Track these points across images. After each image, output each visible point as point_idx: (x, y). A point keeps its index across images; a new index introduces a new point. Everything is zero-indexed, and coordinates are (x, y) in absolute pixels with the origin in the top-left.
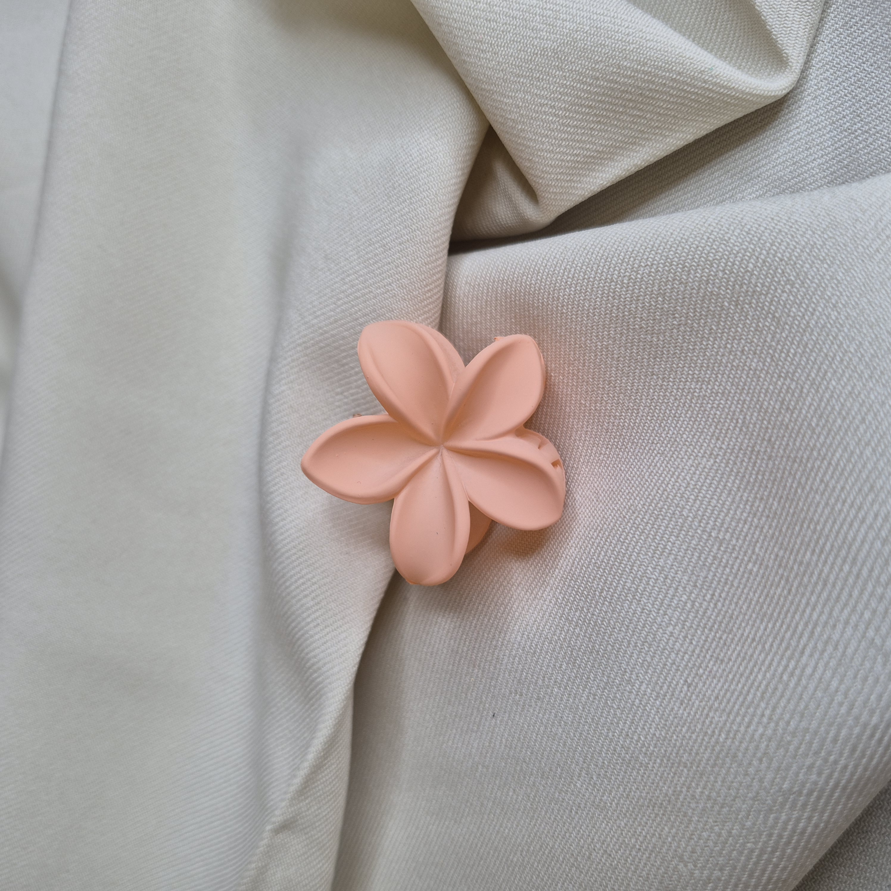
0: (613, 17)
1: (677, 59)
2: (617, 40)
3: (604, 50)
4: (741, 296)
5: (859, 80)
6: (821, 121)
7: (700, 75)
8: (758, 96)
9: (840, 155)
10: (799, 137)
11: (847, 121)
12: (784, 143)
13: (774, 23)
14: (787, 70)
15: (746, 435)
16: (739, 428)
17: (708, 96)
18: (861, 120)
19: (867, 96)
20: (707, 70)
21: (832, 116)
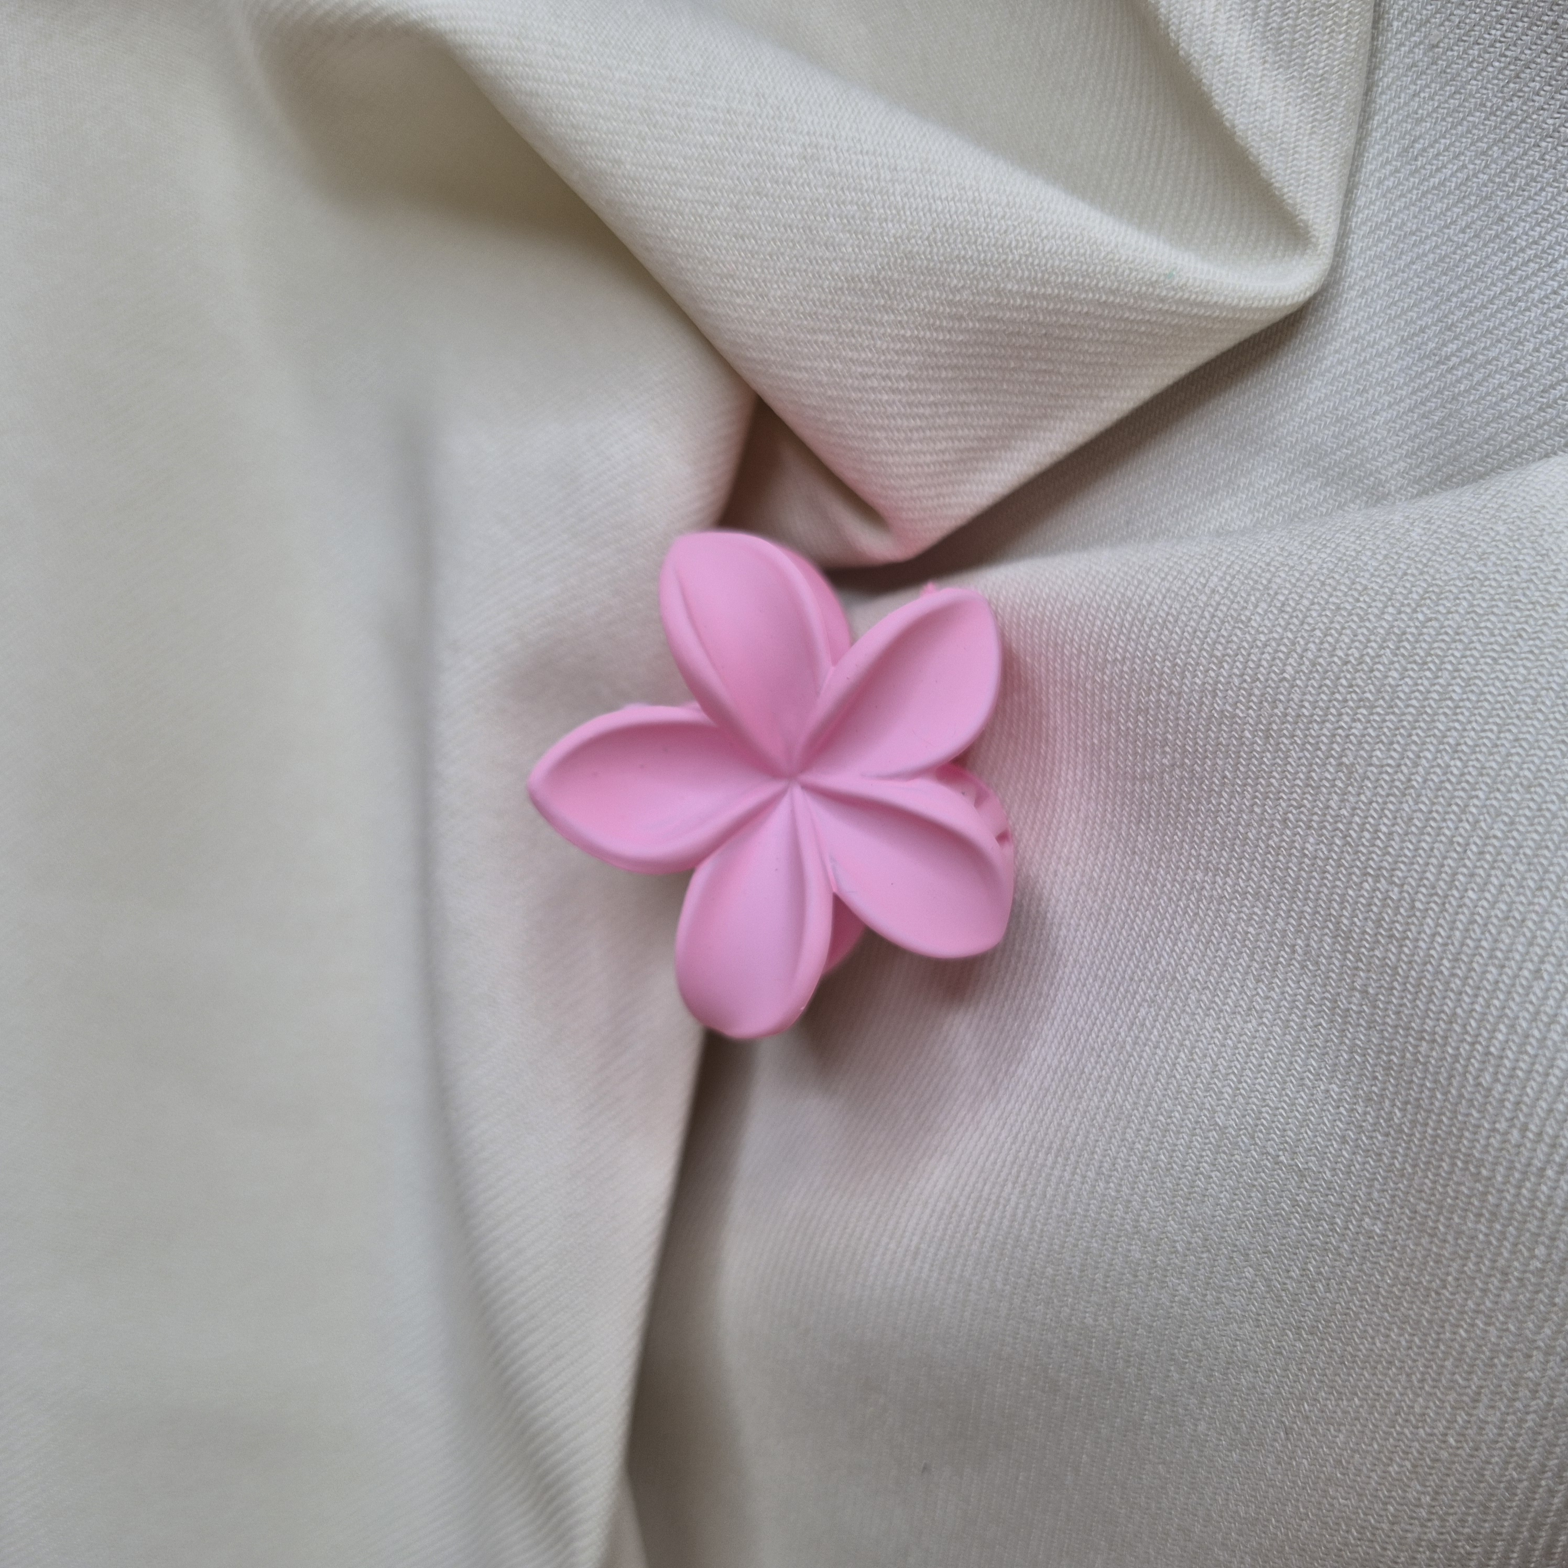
1: (1103, 266)
4: (1274, 722)
5: (1442, 260)
6: (1381, 339)
7: (1151, 290)
8: (1262, 310)
9: (1423, 403)
10: (1341, 369)
11: (1429, 339)
12: (1316, 381)
13: (1274, 167)
14: (1308, 251)
15: (1315, 976)
16: (1299, 962)
17: (1169, 324)
18: (1456, 338)
19: (1461, 291)
20: (1162, 278)
21: (1399, 329)
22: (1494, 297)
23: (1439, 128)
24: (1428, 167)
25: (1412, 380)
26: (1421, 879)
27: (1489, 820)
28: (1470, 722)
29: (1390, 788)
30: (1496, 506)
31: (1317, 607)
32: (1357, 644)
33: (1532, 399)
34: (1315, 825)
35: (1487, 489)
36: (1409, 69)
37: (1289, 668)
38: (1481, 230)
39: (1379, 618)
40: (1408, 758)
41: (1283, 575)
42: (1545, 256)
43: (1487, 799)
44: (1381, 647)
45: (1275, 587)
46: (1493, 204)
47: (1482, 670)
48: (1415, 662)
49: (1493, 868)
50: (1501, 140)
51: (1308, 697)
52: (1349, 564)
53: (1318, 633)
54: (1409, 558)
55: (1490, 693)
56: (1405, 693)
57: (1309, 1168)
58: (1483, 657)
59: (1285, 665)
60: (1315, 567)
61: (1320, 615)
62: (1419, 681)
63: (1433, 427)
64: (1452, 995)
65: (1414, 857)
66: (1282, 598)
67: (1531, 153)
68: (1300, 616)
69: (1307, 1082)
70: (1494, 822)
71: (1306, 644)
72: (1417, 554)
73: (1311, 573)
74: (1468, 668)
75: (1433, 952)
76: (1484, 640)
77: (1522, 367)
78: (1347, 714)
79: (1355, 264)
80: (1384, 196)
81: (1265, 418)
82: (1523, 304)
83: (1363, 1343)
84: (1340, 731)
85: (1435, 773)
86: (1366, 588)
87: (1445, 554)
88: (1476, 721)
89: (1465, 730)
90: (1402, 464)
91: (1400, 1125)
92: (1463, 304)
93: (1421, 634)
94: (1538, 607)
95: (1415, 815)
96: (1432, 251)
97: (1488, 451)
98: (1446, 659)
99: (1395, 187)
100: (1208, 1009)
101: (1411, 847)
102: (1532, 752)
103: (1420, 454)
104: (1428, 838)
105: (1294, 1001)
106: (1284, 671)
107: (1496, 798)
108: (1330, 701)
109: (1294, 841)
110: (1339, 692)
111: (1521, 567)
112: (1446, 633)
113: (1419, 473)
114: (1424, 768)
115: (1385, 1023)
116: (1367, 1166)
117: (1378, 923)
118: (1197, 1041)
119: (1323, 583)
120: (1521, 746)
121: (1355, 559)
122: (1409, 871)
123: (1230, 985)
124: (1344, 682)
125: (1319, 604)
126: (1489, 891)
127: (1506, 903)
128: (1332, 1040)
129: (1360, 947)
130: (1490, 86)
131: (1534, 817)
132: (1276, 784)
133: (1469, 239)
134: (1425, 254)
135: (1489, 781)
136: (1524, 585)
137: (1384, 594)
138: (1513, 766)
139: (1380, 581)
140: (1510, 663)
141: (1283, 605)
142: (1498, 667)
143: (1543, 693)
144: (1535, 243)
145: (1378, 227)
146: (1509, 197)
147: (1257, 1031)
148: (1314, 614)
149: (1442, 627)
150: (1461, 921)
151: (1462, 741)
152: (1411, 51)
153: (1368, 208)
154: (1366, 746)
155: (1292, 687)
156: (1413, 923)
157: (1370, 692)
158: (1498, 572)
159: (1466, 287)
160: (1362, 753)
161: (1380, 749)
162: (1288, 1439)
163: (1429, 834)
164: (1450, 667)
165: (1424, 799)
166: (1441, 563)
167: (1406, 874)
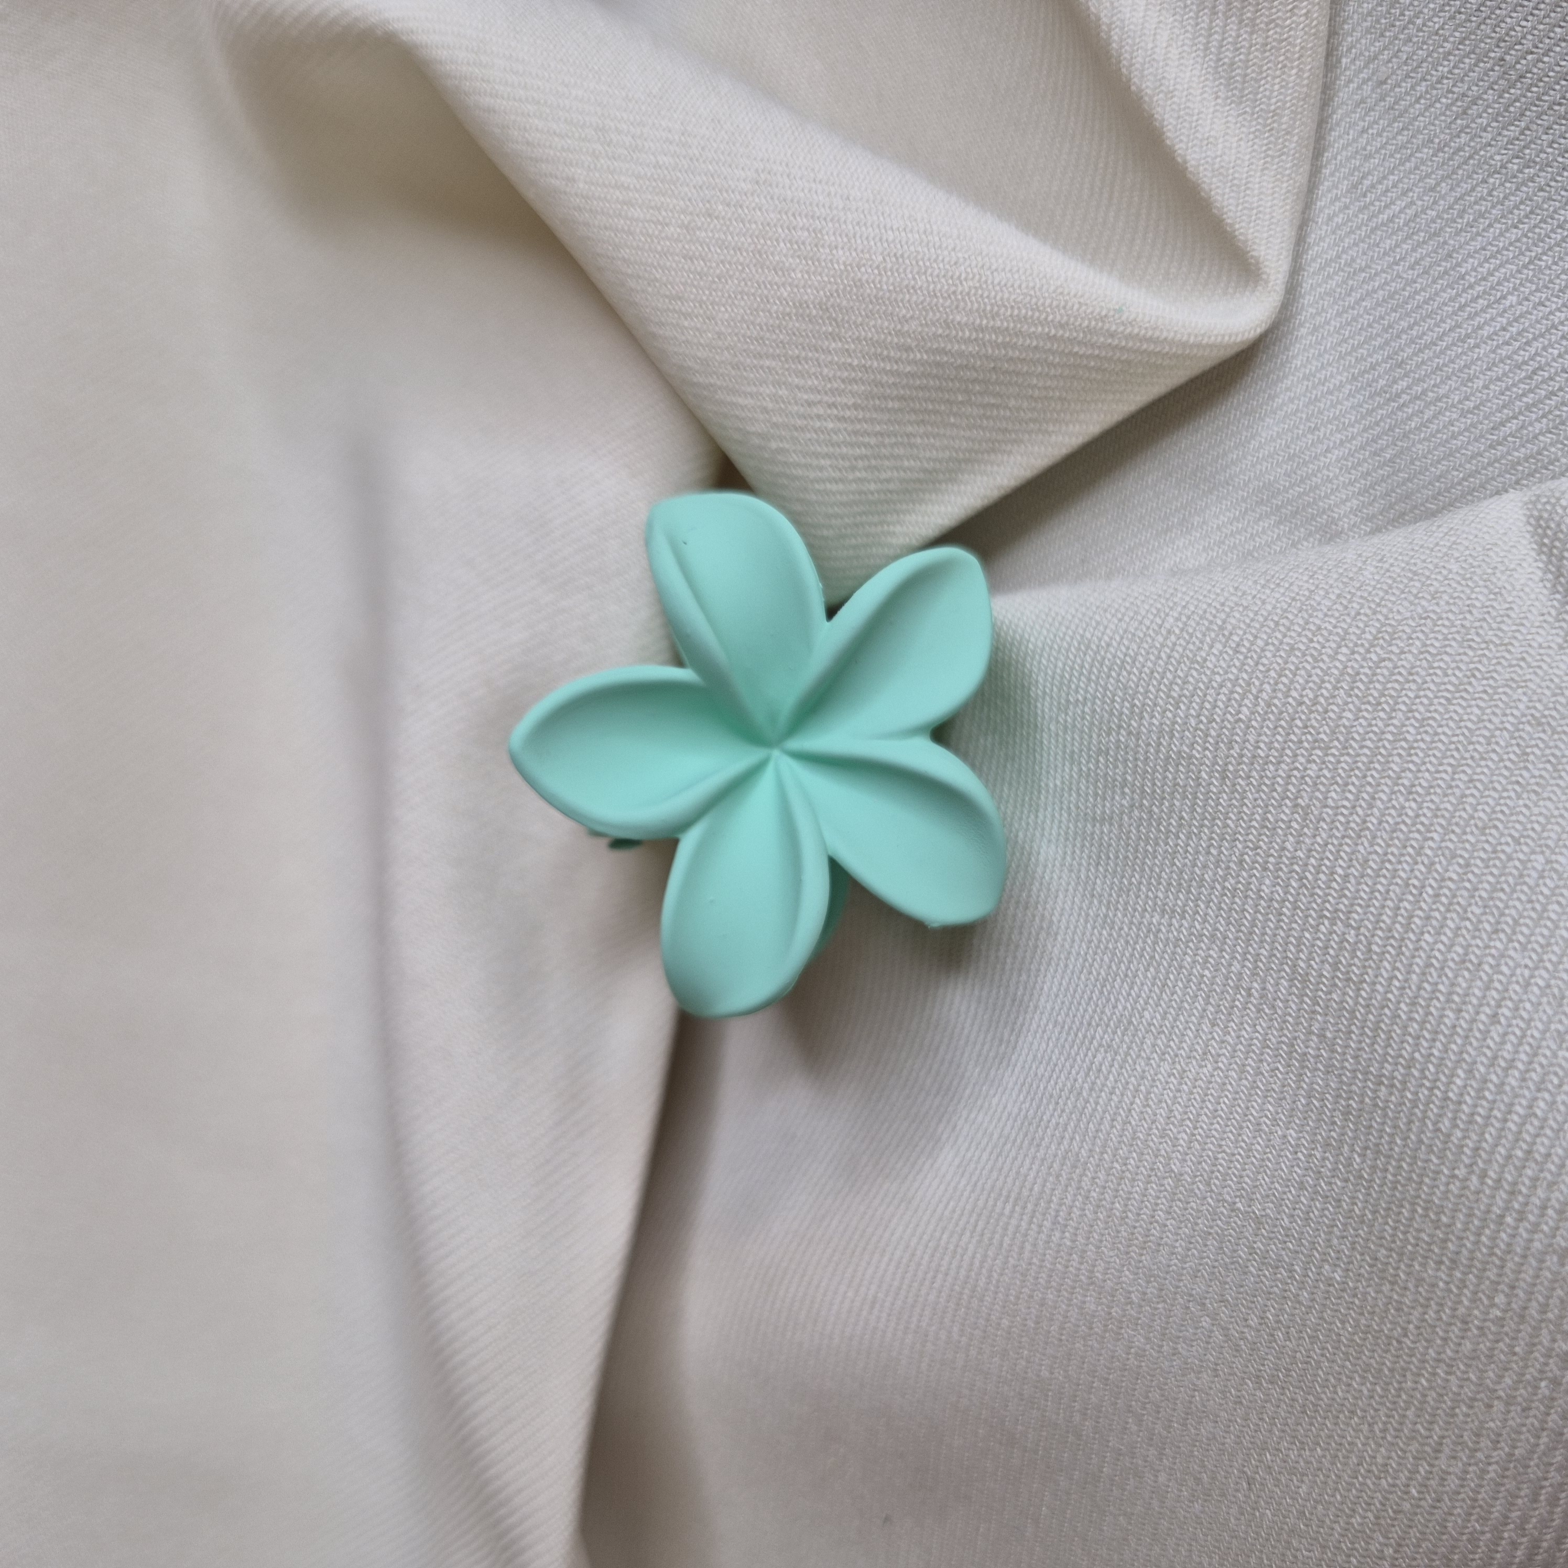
0: (925, 232)
1: (1053, 299)
2: (938, 276)
3: (914, 298)
4: (1230, 763)
5: (1391, 296)
6: (1332, 376)
7: (1100, 324)
8: (1211, 346)
9: (1374, 441)
10: (1293, 407)
11: (1379, 376)
12: (1267, 420)
13: (1225, 203)
14: (1260, 288)
15: (1271, 1020)
16: (1254, 1006)
17: (1119, 359)
18: (1406, 375)
19: (1411, 328)
20: (1111, 313)
21: (1350, 366)
22: (1444, 334)
23: (1387, 164)
24: (1377, 203)
25: (1363, 417)
26: (1378, 922)
27: (1444, 862)
28: (1424, 763)
29: (1346, 830)
30: (1448, 544)
31: (1271, 648)
32: (1311, 685)
33: (1482, 436)
34: (1271, 867)
35: (1439, 526)
36: (1358, 105)
37: (1244, 709)
38: (1430, 267)
39: (1333, 658)
40: (1363, 799)
41: (1237, 615)
42: (1493, 292)
43: (1443, 841)
44: (1336, 688)
45: (1229, 627)
46: (1441, 240)
47: (1436, 711)
48: (1369, 703)
49: (1448, 911)
50: (1448, 177)
51: (1264, 738)
52: (1303, 604)
53: (1272, 673)
54: (1361, 597)
55: (1444, 733)
56: (1359, 734)
57: (1267, 1215)
58: (1436, 697)
59: (1240, 706)
60: (1269, 607)
61: (1274, 656)
62: (1374, 722)
63: (1385, 464)
64: (1410, 1040)
65: (1370, 899)
66: (1236, 639)
67: (1479, 189)
68: (1255, 656)
69: (1264, 1127)
70: (1449, 864)
71: (1261, 685)
72: (1370, 593)
73: (1265, 613)
74: (1422, 709)
75: (1390, 996)
76: (1437, 680)
77: (1472, 404)
78: (1303, 755)
79: (1308, 300)
80: (1334, 232)
81: (1218, 457)
82: (1472, 341)
83: (1325, 1393)
84: (1295, 773)
85: (1389, 815)
86: (1319, 628)
87: (1397, 593)
88: (1430, 762)
89: (1419, 771)
90: (1355, 502)
91: (1360, 1170)
92: (1412, 341)
93: (1375, 674)
94: (1491, 646)
95: (1370, 857)
96: (1381, 287)
97: (1440, 488)
98: (1400, 700)
99: (1344, 224)
100: (1164, 1054)
101: (1367, 889)
102: (1487, 793)
103: (1371, 491)
104: (1383, 880)
105: (1250, 1045)
106: (1239, 712)
107: (1451, 840)
108: (1285, 742)
109: (1250, 883)
110: (1294, 733)
111: (1474, 606)
112: (1400, 673)
113: (1371, 511)
114: (1379, 809)
115: (1343, 1068)
116: (1326, 1212)
117: (1335, 966)
118: (1152, 1086)
119: (1277, 624)
120: (1475, 787)
121: (1309, 598)
122: (1365, 914)
123: (1185, 1029)
124: (1298, 723)
125: (1273, 644)
126: (1445, 934)
127: (1462, 946)
128: (1289, 1085)
129: (1317, 990)
130: (1437, 122)
131: (1490, 859)
132: (1232, 825)
133: (1418, 276)
134: (1375, 291)
135: (1444, 822)
136: (1477, 624)
137: (1337, 634)
138: (1468, 808)
139: (1334, 621)
140: (1464, 703)
141: (1238, 645)
142: (1452, 708)
143: (1498, 733)
144: (1484, 279)
145: (1328, 263)
146: (1458, 233)
147: (1212, 1076)
148: (1269, 654)
149: (1396, 667)
150: (1418, 965)
151: (1417, 782)
152: (1359, 88)
153: (1318, 245)
154: (1321, 787)
155: (1248, 728)
156: (1370, 967)
157: (1325, 733)
158: (1451, 611)
159: (1415, 323)
160: (1317, 794)
161: (1335, 791)
162: (1250, 1489)
163: (1385, 877)
164: (1404, 708)
165: (1380, 841)
166: (1394, 603)
167: (1363, 917)
